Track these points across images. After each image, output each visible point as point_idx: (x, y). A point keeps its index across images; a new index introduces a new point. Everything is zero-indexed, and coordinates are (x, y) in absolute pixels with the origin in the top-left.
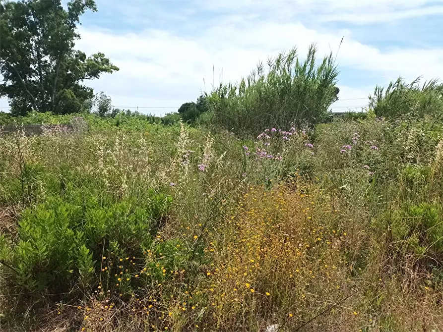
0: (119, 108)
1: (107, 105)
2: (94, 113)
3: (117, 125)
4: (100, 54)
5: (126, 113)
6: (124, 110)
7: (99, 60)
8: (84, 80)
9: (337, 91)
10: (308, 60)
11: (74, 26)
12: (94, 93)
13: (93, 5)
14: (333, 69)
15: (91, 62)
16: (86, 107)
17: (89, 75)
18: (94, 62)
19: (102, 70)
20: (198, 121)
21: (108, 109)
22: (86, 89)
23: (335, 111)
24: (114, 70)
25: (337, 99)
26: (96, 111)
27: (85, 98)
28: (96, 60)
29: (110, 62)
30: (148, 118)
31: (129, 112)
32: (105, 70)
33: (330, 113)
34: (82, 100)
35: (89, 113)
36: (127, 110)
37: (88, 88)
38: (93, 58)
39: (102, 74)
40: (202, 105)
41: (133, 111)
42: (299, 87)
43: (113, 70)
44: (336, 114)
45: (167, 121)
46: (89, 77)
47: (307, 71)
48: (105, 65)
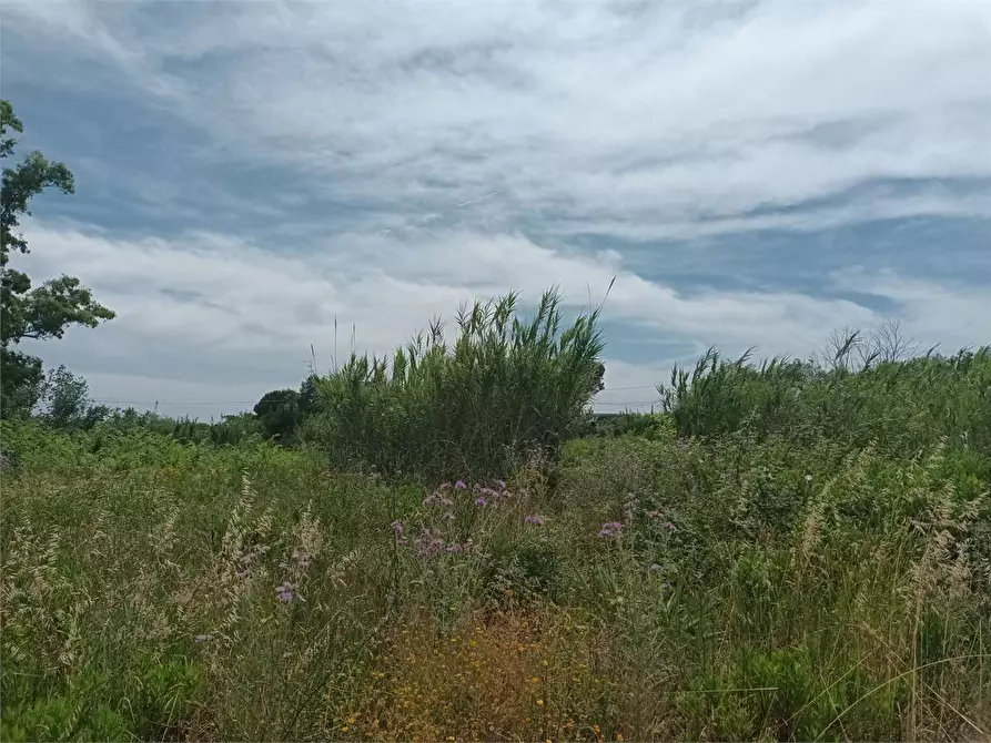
0: (107, 406)
1: (77, 398)
2: (37, 417)
3: (95, 449)
4: (68, 278)
5: (122, 415)
6: (118, 409)
7: (66, 293)
8: (22, 339)
9: (601, 370)
10: (541, 317)
11: (12, 220)
12: (45, 370)
13: (66, 179)
14: (593, 337)
15: (42, 298)
16: (19, 405)
17: (36, 327)
18: (52, 299)
19: (72, 318)
20: (299, 434)
21: (78, 406)
22: (24, 361)
23: (598, 410)
24: (102, 316)
25: (601, 387)
26: (45, 411)
27: (19, 382)
28: (58, 294)
29: (92, 299)
30: (178, 428)
31: (130, 412)
32: (80, 319)
33: (590, 415)
34: (11, 386)
35: (26, 416)
36: (125, 408)
37: (28, 357)
38: (49, 289)
39: (71, 329)
40: (311, 398)
41: (140, 411)
42: (521, 369)
43: (97, 318)
44: (602, 418)
45: (223, 435)
46: (34, 333)
47: (538, 338)
48: (79, 305)
